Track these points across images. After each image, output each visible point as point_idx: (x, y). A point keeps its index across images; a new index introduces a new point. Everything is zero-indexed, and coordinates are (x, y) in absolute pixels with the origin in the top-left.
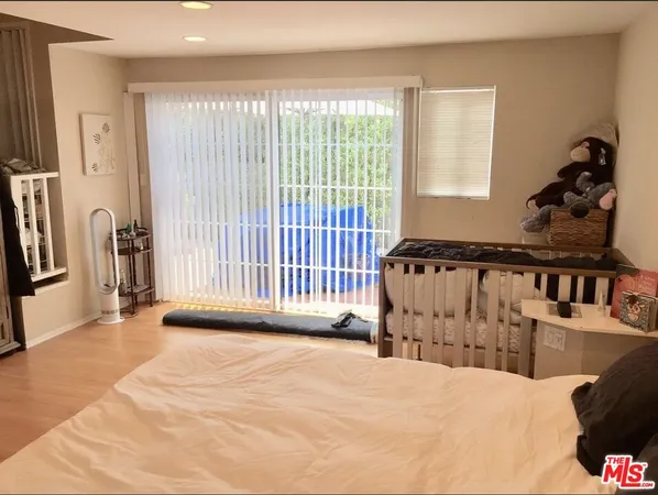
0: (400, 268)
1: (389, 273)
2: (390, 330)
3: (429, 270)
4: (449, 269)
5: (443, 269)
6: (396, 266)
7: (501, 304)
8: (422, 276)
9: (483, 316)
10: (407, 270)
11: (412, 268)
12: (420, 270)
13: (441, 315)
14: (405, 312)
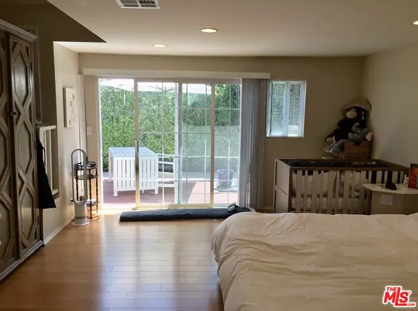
0: (300, 172)
1: (294, 176)
2: (293, 206)
3: (315, 173)
4: (325, 172)
5: (322, 172)
6: (298, 172)
7: (350, 189)
8: (311, 176)
9: (341, 195)
10: (304, 174)
11: (306, 172)
12: (310, 173)
13: (321, 196)
14: (303, 196)
